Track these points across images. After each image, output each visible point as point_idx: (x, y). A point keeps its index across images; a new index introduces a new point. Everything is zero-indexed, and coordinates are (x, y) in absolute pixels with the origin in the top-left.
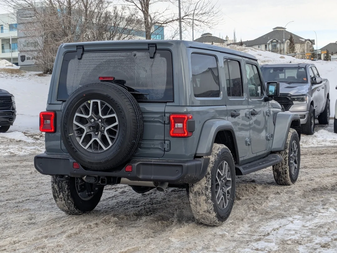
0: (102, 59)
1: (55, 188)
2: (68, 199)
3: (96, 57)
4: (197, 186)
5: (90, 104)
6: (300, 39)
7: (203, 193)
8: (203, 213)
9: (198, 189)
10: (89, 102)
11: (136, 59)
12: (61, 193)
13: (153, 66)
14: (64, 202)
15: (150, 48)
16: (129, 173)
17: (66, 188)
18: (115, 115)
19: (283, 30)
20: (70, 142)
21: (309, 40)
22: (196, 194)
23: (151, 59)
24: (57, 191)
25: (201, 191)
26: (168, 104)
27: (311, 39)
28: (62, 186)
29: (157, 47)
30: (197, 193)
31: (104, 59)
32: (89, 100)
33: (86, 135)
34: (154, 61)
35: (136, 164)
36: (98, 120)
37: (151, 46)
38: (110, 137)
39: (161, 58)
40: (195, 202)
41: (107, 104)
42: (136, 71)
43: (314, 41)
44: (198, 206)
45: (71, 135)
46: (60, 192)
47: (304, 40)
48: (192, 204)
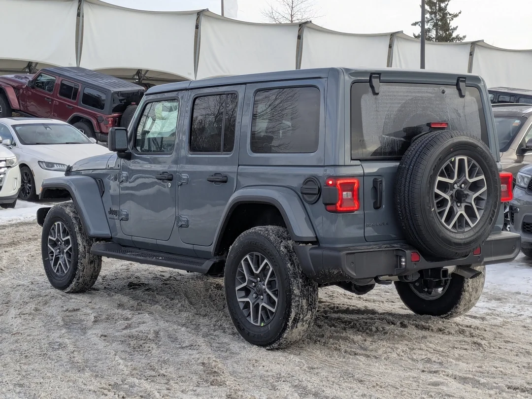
5: (455, 162)
15: (460, 83)
16: (478, 257)
18: (483, 177)
23: (461, 99)
31: (408, 96)
32: (453, 157)
36: (461, 185)
39: (471, 98)
41: (474, 161)
42: (449, 115)
48: (468, 291)
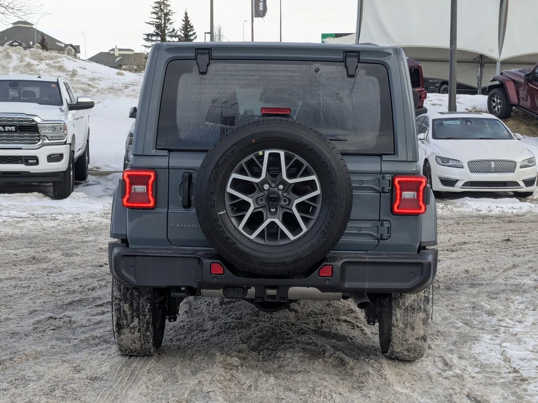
0: (251, 75)
1: (124, 311)
2: (147, 329)
3: (237, 70)
4: (411, 297)
5: (263, 156)
6: (57, 43)
7: (420, 308)
8: (415, 341)
9: (412, 301)
10: (261, 153)
11: (320, 77)
12: (135, 318)
13: (355, 90)
14: (137, 334)
15: (347, 59)
16: (327, 279)
17: (146, 310)
18: (314, 177)
19: (30, 26)
20: (221, 226)
21: (71, 46)
22: (408, 310)
23: (349, 79)
24: (126, 316)
25: (418, 304)
26: (385, 158)
27: (74, 44)
28: (139, 306)
29: (361, 58)
30: (409, 308)
31: (254, 75)
32: (260, 150)
33: (253, 214)
34: (355, 81)
35: (339, 263)
36: (277, 186)
37: (350, 56)
38: (302, 217)
39: (368, 77)
40: (404, 323)
41: (297, 157)
42: (321, 99)
43: (78, 47)
44: (409, 330)
45: (221, 213)
46: (133, 317)
47: (63, 45)
48: (397, 326)
